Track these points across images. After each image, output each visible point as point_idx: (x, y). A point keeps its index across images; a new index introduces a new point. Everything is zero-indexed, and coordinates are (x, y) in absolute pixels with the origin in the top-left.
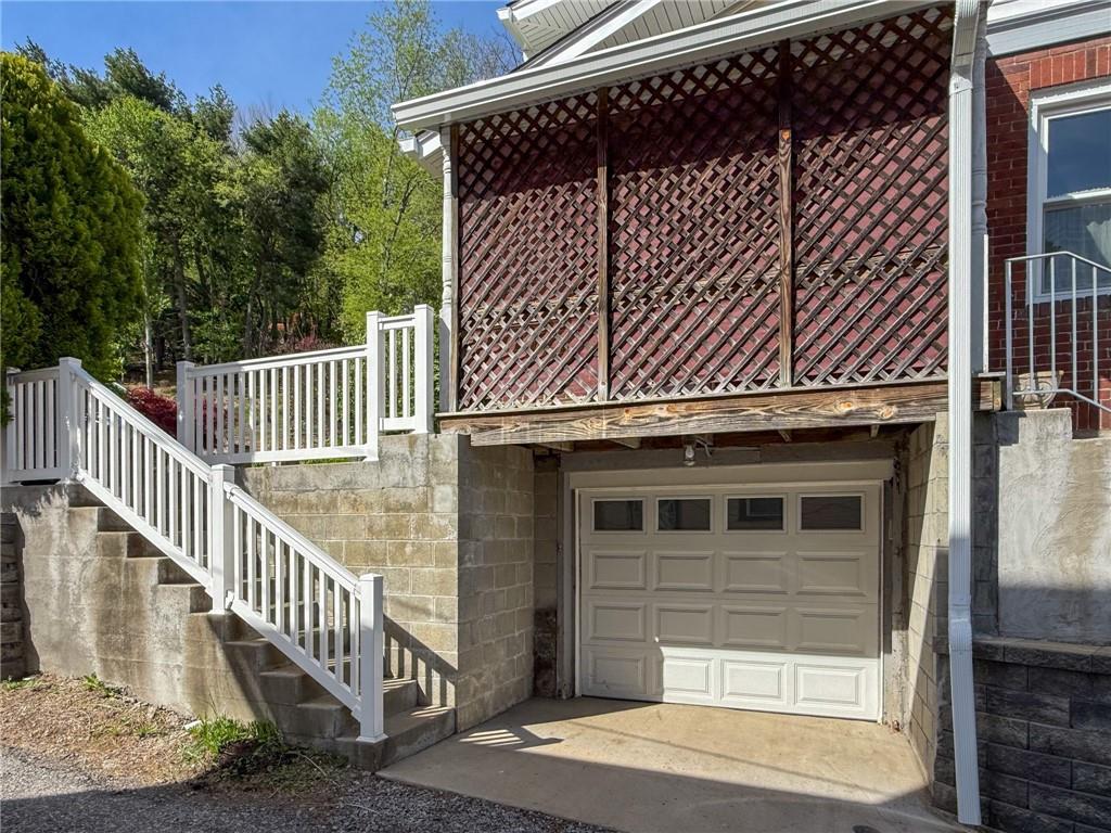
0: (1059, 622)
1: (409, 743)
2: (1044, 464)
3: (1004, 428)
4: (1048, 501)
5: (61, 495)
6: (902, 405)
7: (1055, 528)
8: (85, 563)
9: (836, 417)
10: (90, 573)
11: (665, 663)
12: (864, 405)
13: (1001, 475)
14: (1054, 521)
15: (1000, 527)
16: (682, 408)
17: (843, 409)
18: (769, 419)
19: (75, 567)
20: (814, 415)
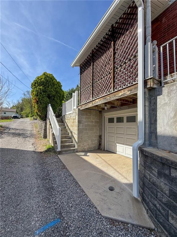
0: (175, 146)
1: (65, 152)
2: (170, 100)
3: (159, 91)
4: (171, 110)
6: (131, 90)
7: (174, 117)
9: (120, 96)
11: (117, 146)
12: (124, 92)
13: (158, 104)
14: (173, 116)
15: (157, 119)
16: (99, 99)
17: (121, 94)
18: (110, 99)
20: (117, 97)
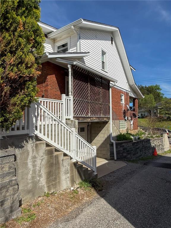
5: (32, 140)
8: (42, 159)
10: (44, 162)
18: (101, 120)
19: (38, 162)
20: (104, 120)
